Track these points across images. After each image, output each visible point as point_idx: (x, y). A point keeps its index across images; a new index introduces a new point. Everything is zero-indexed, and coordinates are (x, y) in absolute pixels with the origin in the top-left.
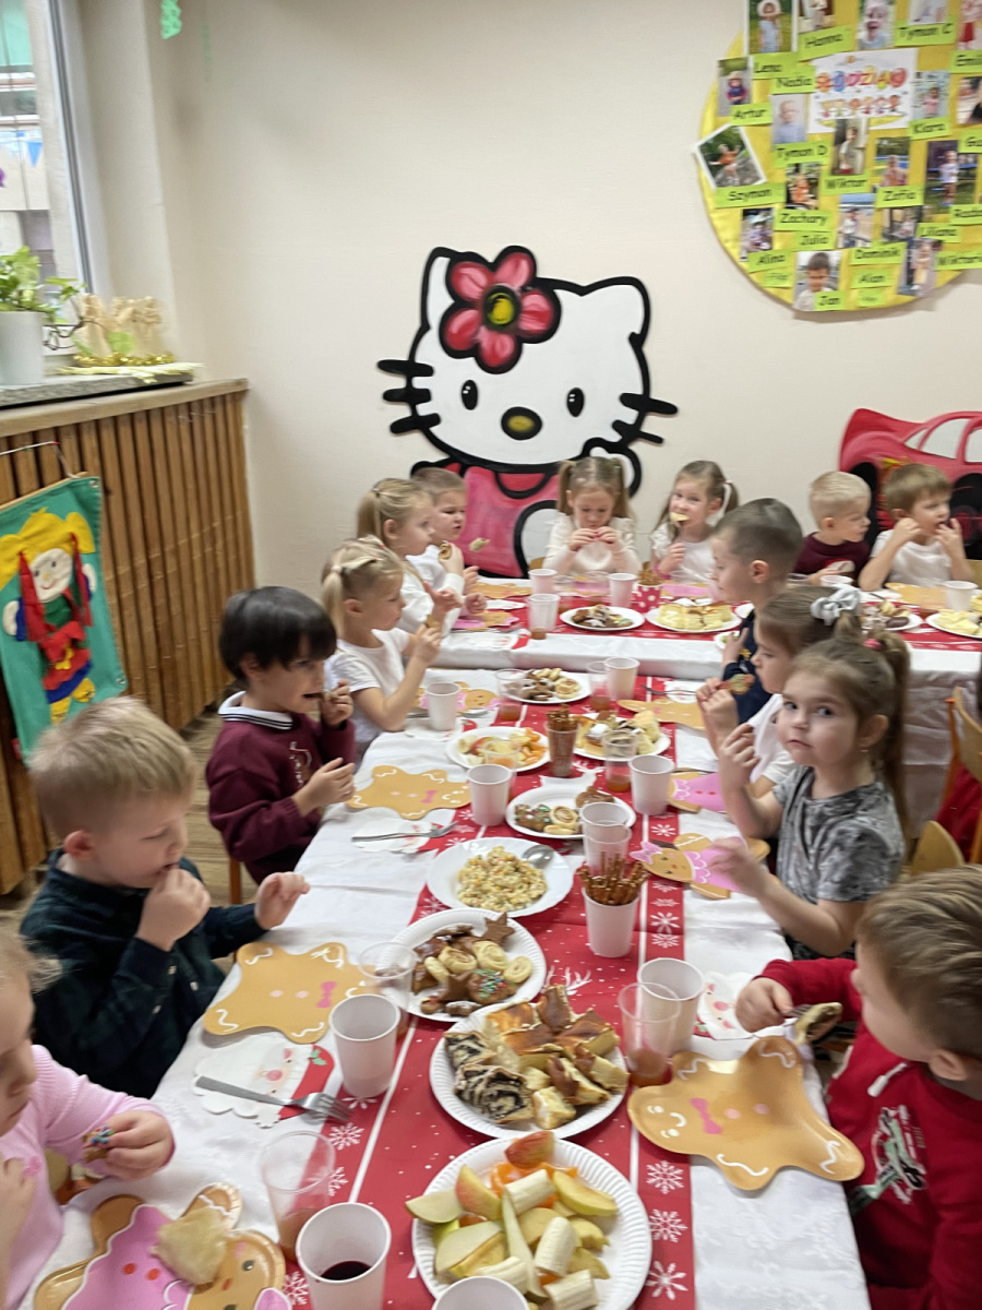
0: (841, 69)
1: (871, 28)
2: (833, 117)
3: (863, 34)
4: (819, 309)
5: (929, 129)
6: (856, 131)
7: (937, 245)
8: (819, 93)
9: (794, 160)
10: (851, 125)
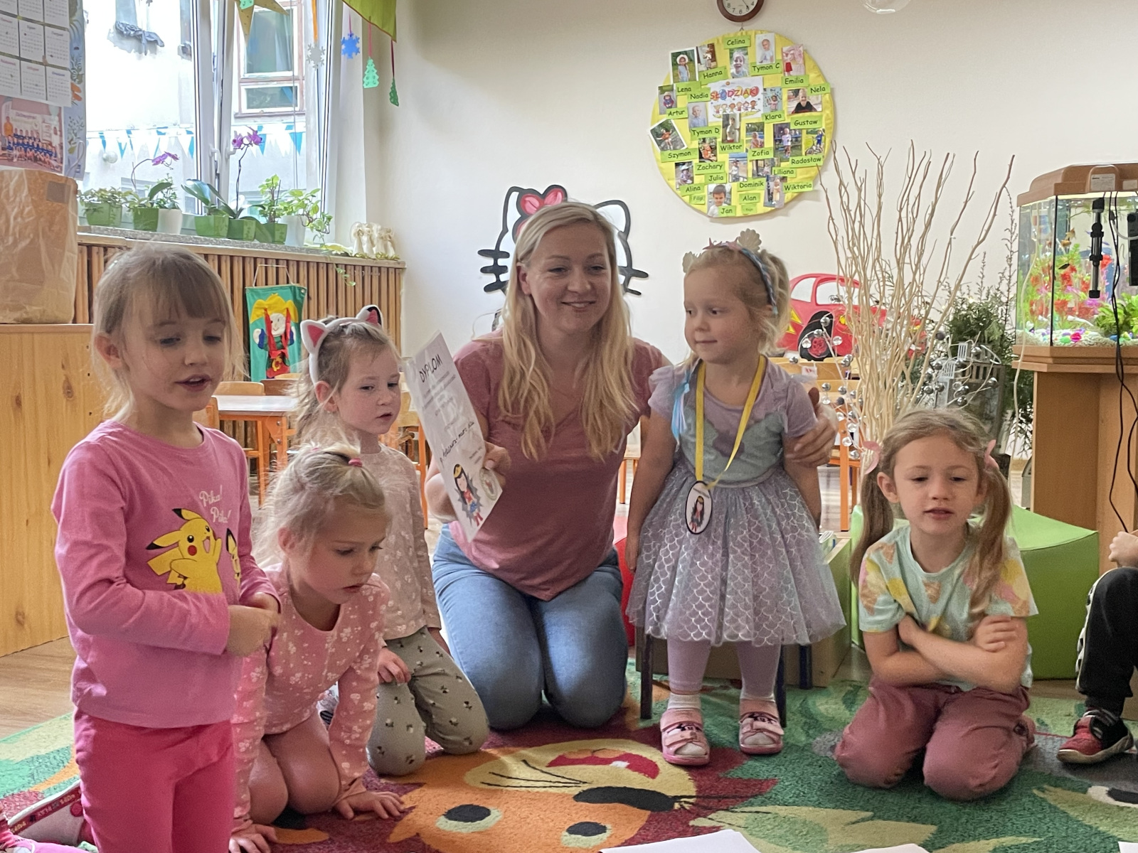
0: (724, 88)
1: (737, 67)
2: (721, 113)
3: (734, 70)
4: (723, 215)
5: (774, 117)
6: (734, 120)
7: (784, 179)
8: (712, 101)
9: (702, 136)
10: (730, 117)
